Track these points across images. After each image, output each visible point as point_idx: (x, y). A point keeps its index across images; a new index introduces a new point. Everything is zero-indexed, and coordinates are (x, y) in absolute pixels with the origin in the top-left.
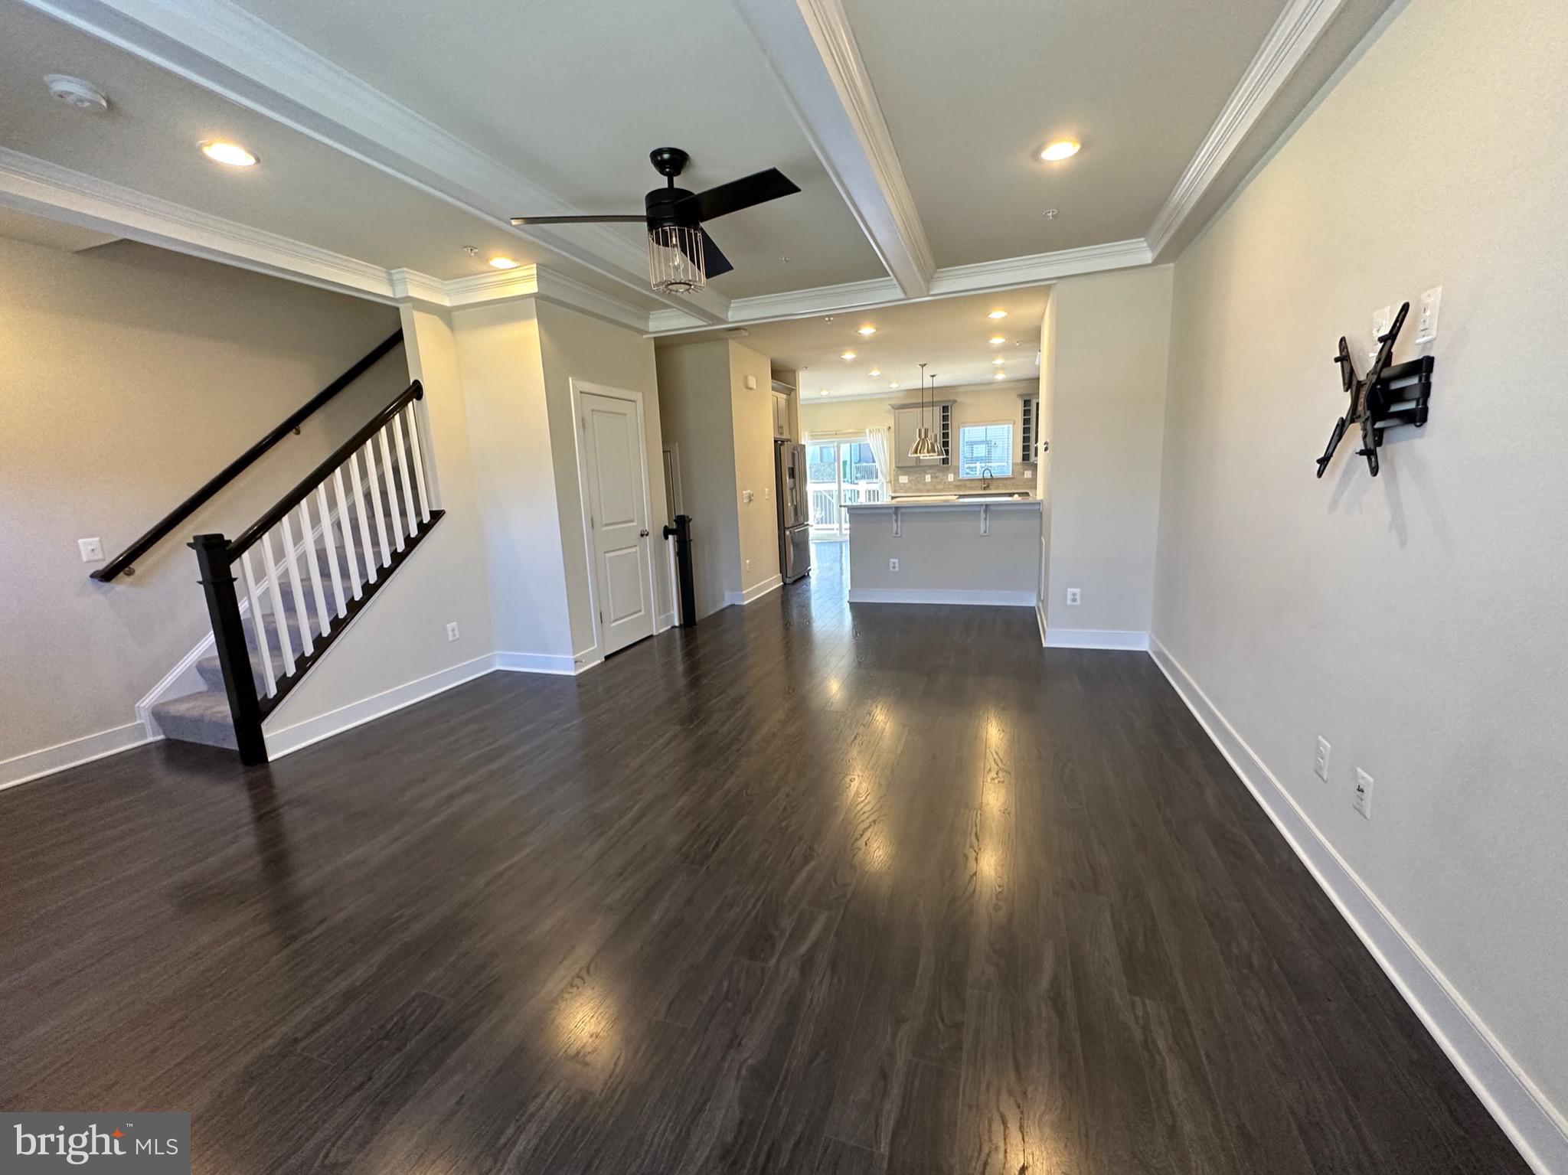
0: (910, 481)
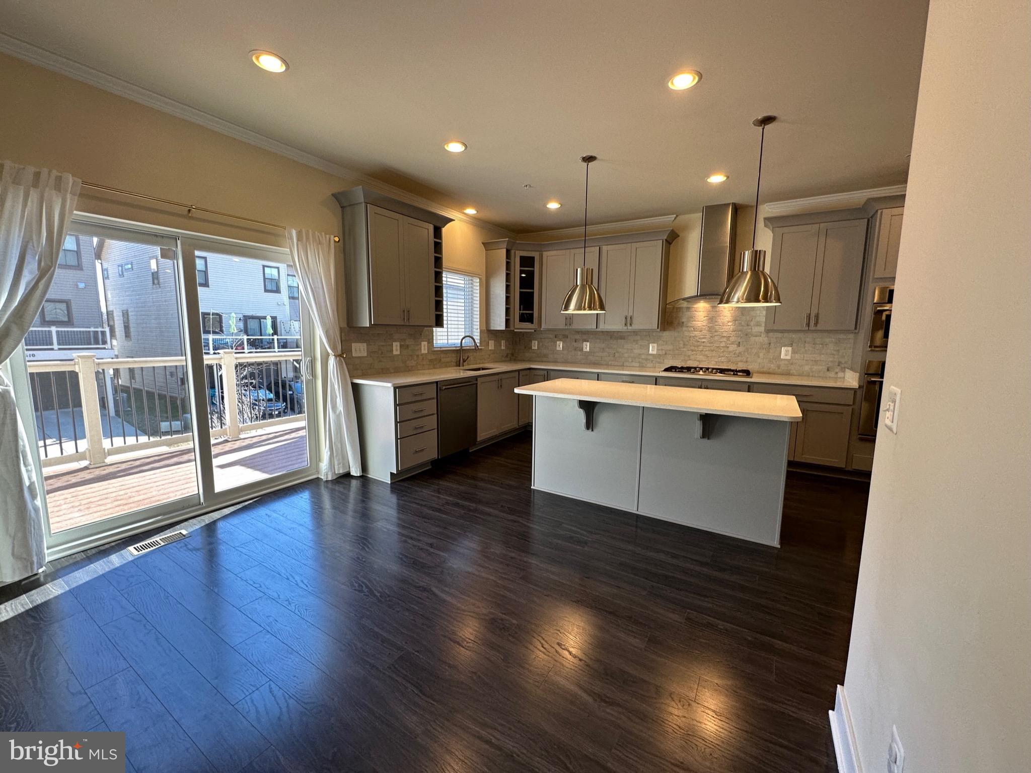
0: (369, 354)
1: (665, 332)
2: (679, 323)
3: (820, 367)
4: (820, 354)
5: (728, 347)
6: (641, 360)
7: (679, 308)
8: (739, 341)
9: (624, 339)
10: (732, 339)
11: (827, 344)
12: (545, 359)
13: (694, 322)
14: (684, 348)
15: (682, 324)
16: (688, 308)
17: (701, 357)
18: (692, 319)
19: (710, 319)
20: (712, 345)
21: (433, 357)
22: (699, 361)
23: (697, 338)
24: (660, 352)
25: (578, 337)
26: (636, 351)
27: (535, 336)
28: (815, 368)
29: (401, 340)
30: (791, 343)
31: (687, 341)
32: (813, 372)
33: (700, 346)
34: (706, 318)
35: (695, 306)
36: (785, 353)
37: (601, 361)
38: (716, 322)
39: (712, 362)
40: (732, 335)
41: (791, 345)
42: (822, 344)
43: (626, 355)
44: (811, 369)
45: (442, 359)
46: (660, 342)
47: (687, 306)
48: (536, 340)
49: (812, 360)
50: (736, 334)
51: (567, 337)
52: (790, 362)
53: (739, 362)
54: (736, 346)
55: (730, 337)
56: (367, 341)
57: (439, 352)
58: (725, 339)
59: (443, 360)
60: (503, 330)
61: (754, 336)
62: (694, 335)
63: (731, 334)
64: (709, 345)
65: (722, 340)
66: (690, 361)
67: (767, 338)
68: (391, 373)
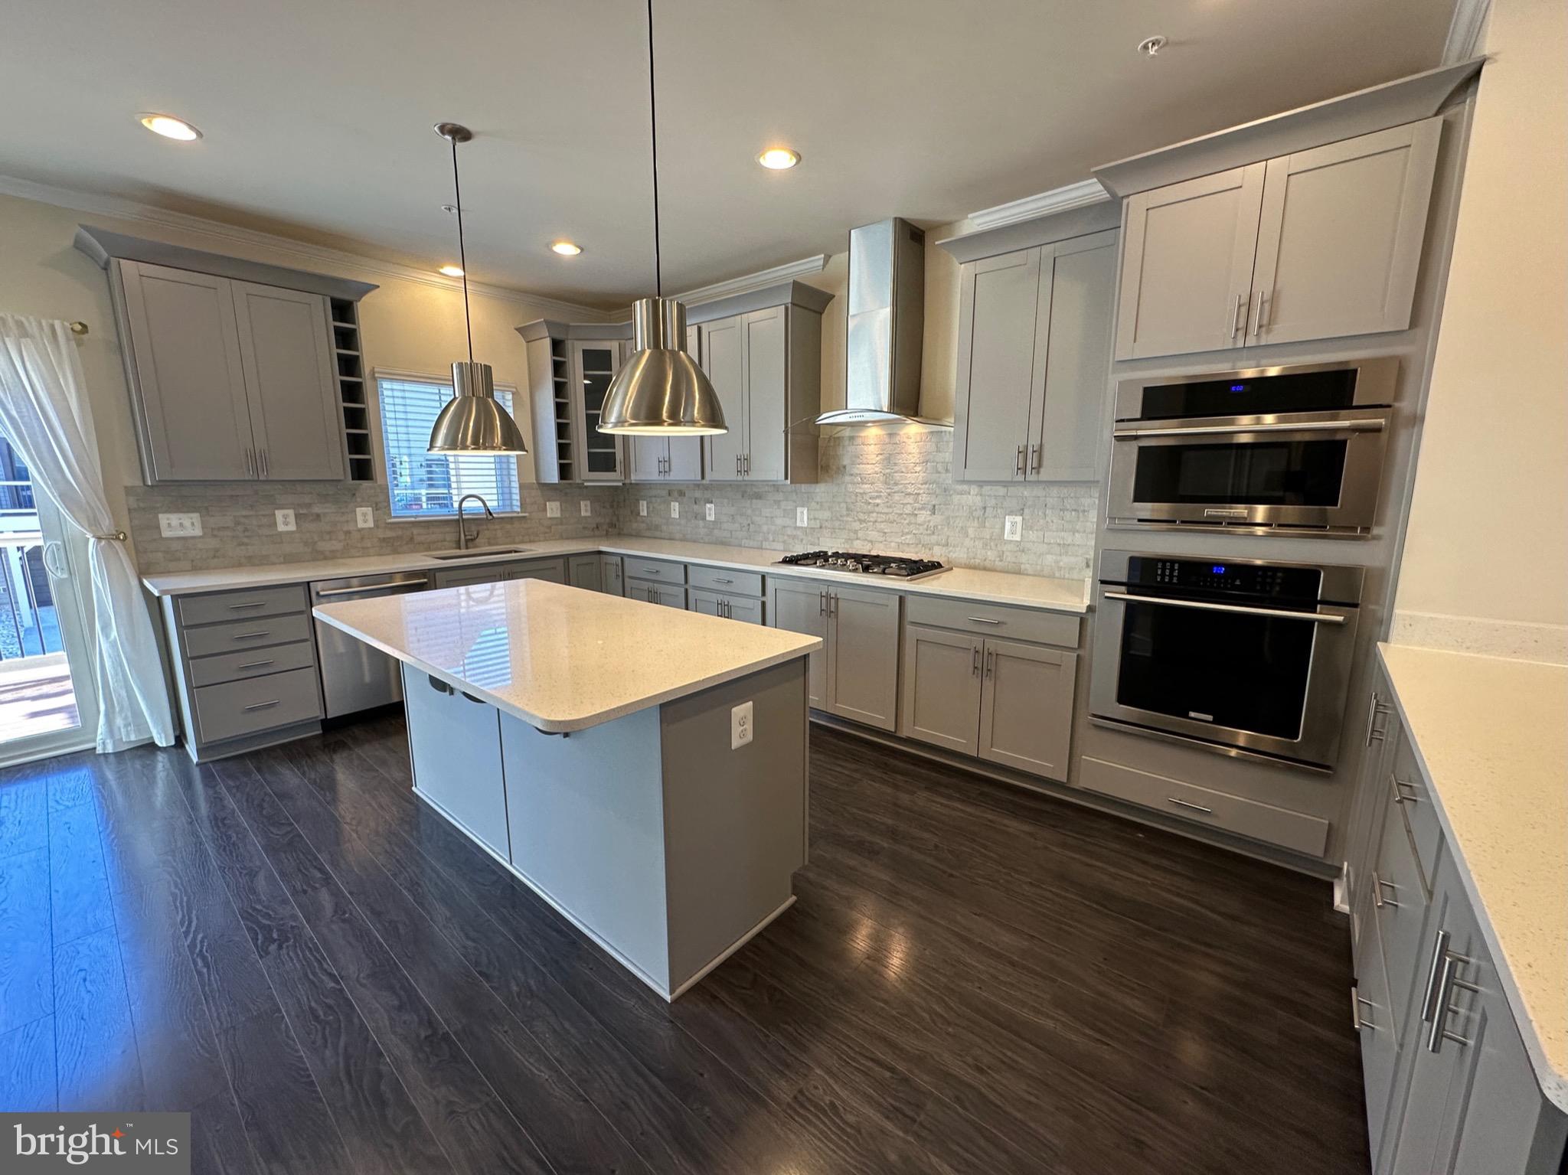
0: (210, 531)
1: (819, 485)
2: (838, 468)
3: (1073, 559)
4: (1074, 531)
5: (916, 515)
6: (786, 538)
7: (839, 438)
8: (934, 503)
9: (760, 498)
10: (924, 498)
11: (1084, 511)
12: (658, 534)
13: (861, 466)
14: (848, 515)
15: (842, 470)
16: (852, 438)
17: (873, 535)
18: (859, 461)
19: (886, 459)
20: (891, 510)
21: (389, 534)
22: (871, 542)
23: (867, 497)
24: (813, 524)
25: (698, 494)
26: (779, 521)
27: (642, 494)
28: (1065, 560)
29: (298, 505)
30: (1022, 507)
31: (853, 503)
32: (1060, 569)
33: (872, 512)
34: (880, 457)
35: (863, 434)
36: (1012, 527)
37: (731, 538)
38: (895, 464)
39: (893, 544)
40: (922, 492)
41: (1021, 512)
42: (1075, 510)
43: (765, 528)
44: (1057, 562)
45: (415, 537)
46: (813, 504)
47: (852, 435)
48: (644, 500)
49: (1059, 544)
50: (928, 489)
51: (684, 495)
52: (1021, 548)
53: (934, 545)
54: (929, 513)
55: (919, 494)
56: (204, 511)
57: (407, 525)
58: (910, 500)
59: (418, 539)
60: (556, 484)
61: (958, 494)
62: (862, 491)
63: (920, 489)
64: (886, 510)
65: (905, 502)
66: (858, 541)
67: (979, 498)
68: (274, 564)
